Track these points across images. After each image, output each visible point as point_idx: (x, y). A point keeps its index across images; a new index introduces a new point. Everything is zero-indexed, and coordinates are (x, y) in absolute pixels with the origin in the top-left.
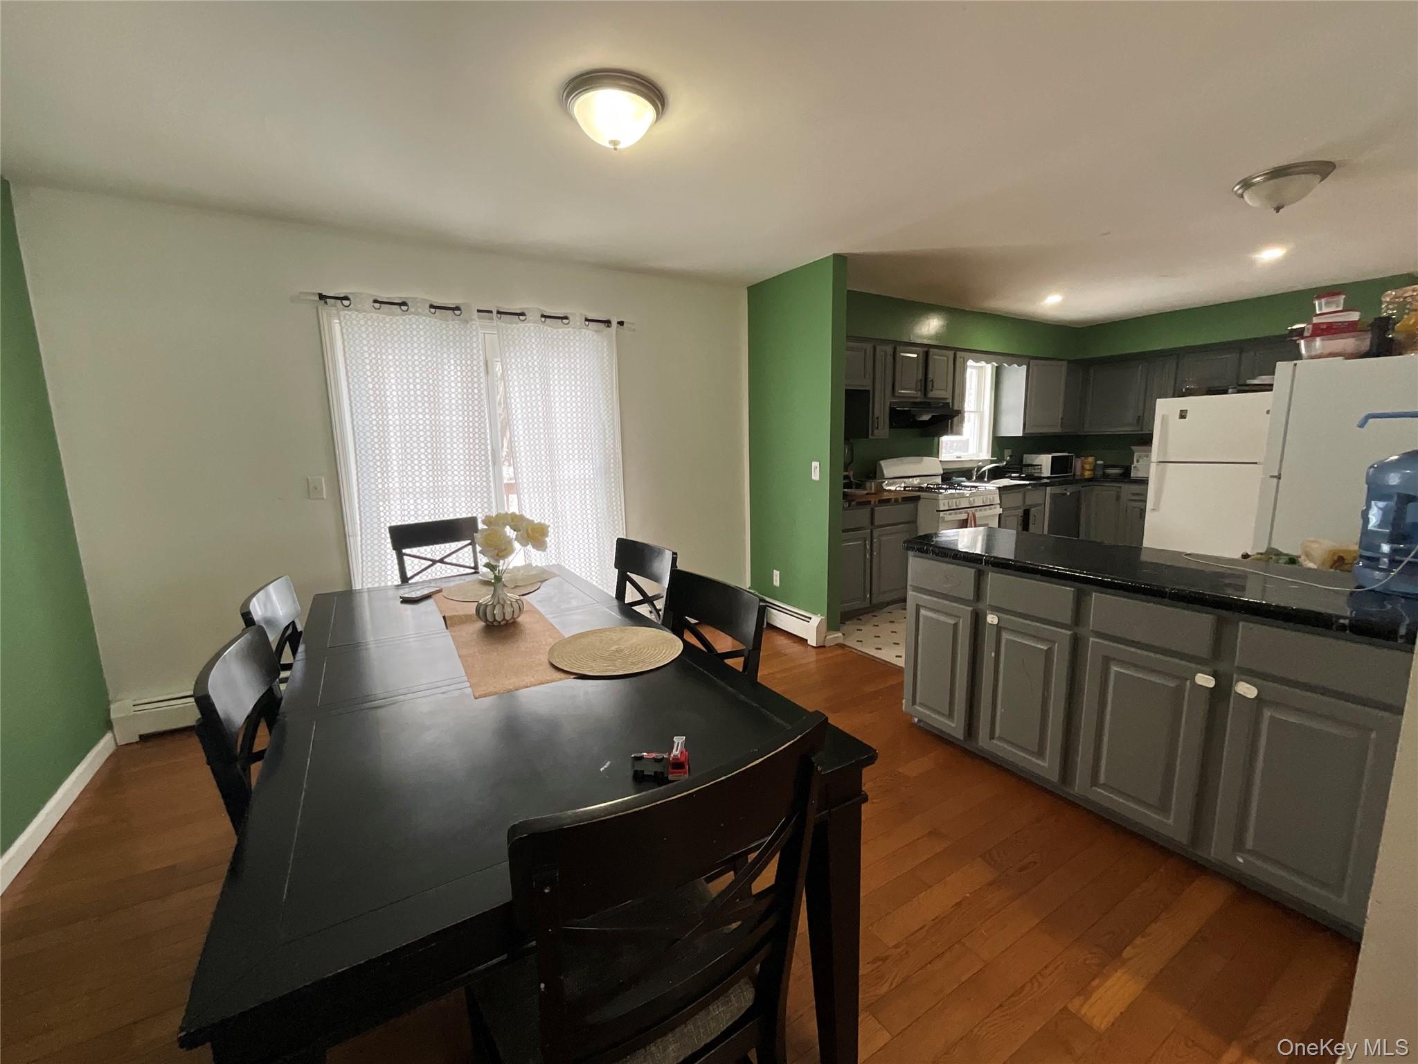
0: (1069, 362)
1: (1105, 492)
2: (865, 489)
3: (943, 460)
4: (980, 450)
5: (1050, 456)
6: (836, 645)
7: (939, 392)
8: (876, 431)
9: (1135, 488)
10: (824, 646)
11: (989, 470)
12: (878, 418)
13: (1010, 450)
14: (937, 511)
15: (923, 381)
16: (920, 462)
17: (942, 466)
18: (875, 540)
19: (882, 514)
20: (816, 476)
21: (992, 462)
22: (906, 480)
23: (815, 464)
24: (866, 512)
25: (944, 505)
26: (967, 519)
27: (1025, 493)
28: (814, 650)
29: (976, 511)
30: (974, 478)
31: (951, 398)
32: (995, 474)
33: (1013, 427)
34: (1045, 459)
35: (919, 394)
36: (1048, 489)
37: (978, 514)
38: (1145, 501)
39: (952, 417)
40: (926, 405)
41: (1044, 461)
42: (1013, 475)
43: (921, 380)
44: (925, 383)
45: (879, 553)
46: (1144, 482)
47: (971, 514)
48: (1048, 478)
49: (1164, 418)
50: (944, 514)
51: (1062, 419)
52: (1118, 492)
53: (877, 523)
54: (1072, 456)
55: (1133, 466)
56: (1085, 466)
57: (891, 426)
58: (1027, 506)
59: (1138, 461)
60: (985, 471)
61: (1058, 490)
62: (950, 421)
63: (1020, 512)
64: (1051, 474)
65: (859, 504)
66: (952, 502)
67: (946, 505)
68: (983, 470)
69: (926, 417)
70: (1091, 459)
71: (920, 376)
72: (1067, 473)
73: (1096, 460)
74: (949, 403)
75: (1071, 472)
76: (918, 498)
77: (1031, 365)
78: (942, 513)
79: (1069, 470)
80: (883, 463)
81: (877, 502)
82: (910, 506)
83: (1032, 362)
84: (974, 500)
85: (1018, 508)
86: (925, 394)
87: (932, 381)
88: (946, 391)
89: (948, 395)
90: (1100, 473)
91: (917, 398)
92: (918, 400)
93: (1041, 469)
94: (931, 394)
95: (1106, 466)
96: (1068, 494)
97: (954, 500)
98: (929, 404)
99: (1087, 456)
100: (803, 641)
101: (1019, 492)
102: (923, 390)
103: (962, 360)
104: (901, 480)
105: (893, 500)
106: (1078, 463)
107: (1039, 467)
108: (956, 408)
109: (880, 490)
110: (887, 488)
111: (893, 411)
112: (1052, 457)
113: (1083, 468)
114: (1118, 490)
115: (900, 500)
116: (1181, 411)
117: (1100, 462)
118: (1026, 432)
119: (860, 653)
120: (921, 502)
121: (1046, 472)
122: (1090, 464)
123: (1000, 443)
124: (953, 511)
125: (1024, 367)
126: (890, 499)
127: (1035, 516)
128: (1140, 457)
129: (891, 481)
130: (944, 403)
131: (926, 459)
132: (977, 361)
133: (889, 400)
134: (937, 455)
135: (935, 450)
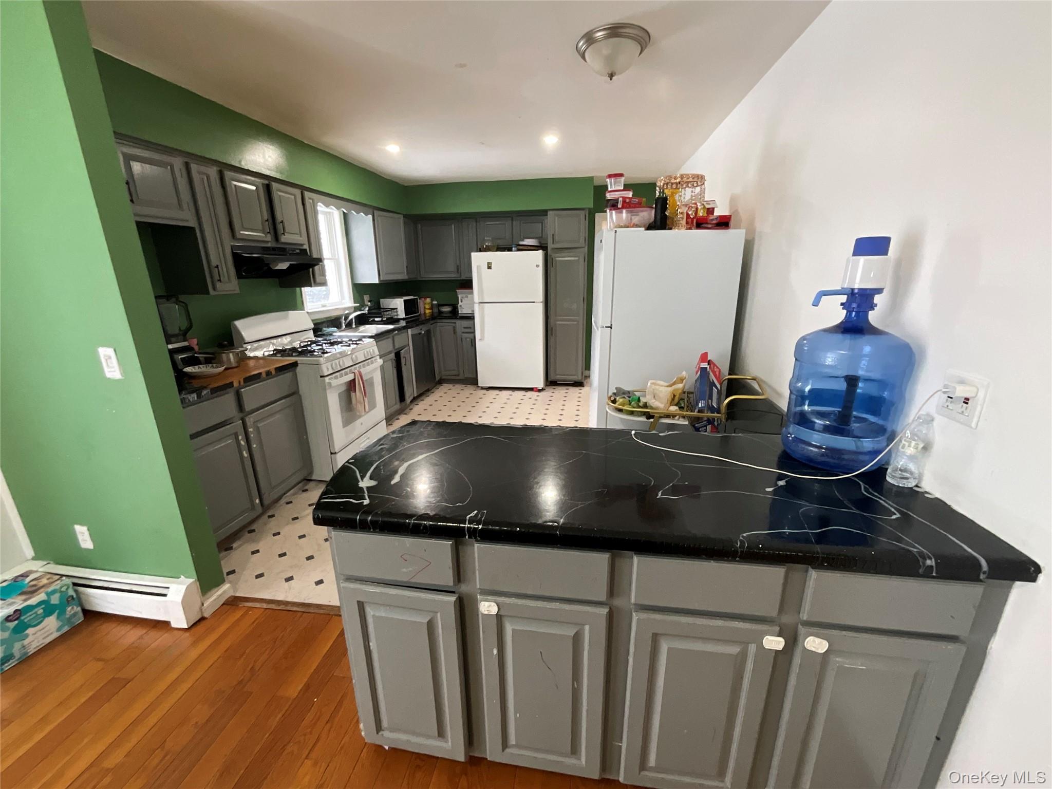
0: (405, 216)
1: (444, 327)
2: (220, 363)
3: (309, 311)
4: (343, 297)
5: (402, 300)
6: (222, 605)
7: (292, 236)
8: (218, 285)
9: (465, 323)
10: (203, 619)
11: (356, 317)
12: (217, 267)
13: (368, 296)
14: (321, 377)
15: (270, 221)
16: (286, 317)
17: (310, 318)
18: (251, 430)
19: (252, 395)
20: (113, 371)
21: (356, 309)
22: (274, 341)
23: (105, 352)
24: (228, 399)
25: (328, 369)
26: (354, 380)
27: (393, 337)
28: (187, 634)
29: (360, 367)
30: (344, 327)
31: (307, 243)
32: (362, 320)
33: (370, 275)
34: (398, 302)
35: (269, 238)
36: (409, 331)
37: (363, 371)
38: (474, 332)
39: (313, 266)
40: (282, 251)
41: (398, 304)
42: (376, 319)
43: (267, 221)
44: (274, 225)
45: (260, 443)
46: (471, 318)
47: (357, 373)
48: (403, 319)
49: (478, 267)
50: (330, 379)
51: (407, 267)
52: (454, 327)
53: (248, 407)
54: (417, 298)
55: (459, 305)
56: (425, 306)
57: (239, 276)
58: (397, 349)
59: (462, 302)
60: (352, 319)
61: (416, 330)
62: (311, 270)
63: (392, 355)
64: (406, 314)
65: (215, 391)
66: (336, 364)
67: (330, 368)
68: (350, 318)
69: (283, 266)
70: (428, 300)
71: (266, 216)
72: (416, 313)
73: (432, 300)
74: (306, 250)
75: (418, 313)
76: (295, 364)
77: (375, 215)
78: (327, 379)
79: (417, 311)
80: (239, 324)
81: (242, 383)
82: (288, 375)
83: (376, 213)
84: (356, 356)
85: (390, 353)
86: (276, 238)
87: (282, 222)
88: (301, 237)
89: (302, 240)
90: (436, 310)
91: (267, 242)
92: (269, 245)
93: (397, 312)
94: (284, 239)
95: (439, 305)
96: (423, 332)
97: (337, 361)
98: (284, 250)
99: (425, 298)
100: (164, 625)
101: (387, 338)
102: (272, 232)
103: (311, 201)
104: (268, 341)
105: (264, 375)
106: (421, 303)
107: (395, 310)
108: (315, 256)
109: (243, 358)
110: (252, 355)
111: (237, 258)
112: (405, 301)
113: (425, 308)
114: (453, 325)
115: (273, 372)
116: (488, 263)
117: (435, 302)
118: (382, 279)
119: (265, 606)
120: (299, 369)
121: (401, 314)
122: (428, 304)
123: (360, 290)
124: (338, 374)
125: (370, 216)
126: (260, 374)
127: (405, 357)
128: (462, 298)
129: (256, 345)
130: (300, 250)
131: (291, 313)
132: (327, 206)
133: (228, 243)
134: (303, 309)
135: (299, 302)
